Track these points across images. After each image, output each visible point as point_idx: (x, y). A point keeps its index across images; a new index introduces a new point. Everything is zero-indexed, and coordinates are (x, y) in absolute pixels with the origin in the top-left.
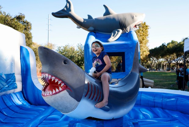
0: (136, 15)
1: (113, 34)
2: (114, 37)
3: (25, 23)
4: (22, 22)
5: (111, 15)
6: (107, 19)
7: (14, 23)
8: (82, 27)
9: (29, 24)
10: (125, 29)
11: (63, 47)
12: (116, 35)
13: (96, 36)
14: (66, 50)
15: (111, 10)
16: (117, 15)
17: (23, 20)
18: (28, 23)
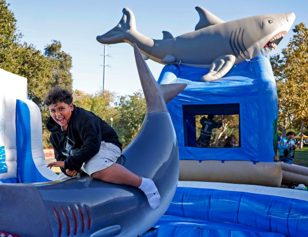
0: (270, 19)
1: (214, 66)
2: (216, 72)
3: (61, 56)
4: (56, 55)
5: (211, 27)
6: (202, 35)
7: (38, 59)
8: (151, 56)
9: (67, 58)
10: (243, 52)
11: (130, 96)
12: (221, 67)
13: (180, 72)
14: (134, 103)
15: (211, 15)
16: (225, 25)
17: (57, 52)
18: (65, 56)
